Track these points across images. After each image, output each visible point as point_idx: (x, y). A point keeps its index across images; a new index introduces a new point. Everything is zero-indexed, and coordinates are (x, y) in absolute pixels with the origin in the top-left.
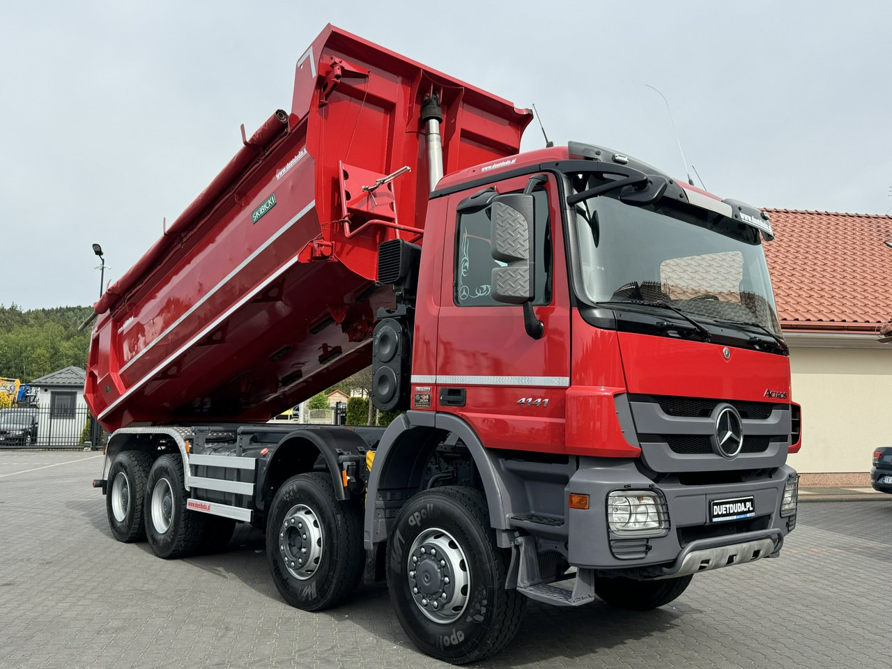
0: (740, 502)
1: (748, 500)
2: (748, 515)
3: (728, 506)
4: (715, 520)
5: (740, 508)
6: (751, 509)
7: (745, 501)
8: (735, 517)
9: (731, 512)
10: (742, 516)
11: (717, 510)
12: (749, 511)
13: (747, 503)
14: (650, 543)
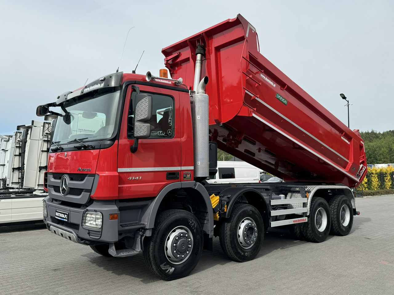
0: (63, 214)
1: (66, 214)
2: (64, 220)
3: (59, 214)
4: (56, 217)
5: (63, 216)
6: (66, 218)
7: (65, 214)
8: (60, 219)
9: (60, 216)
10: (62, 219)
11: (57, 214)
12: (65, 219)
13: (65, 215)
14: (46, 218)
